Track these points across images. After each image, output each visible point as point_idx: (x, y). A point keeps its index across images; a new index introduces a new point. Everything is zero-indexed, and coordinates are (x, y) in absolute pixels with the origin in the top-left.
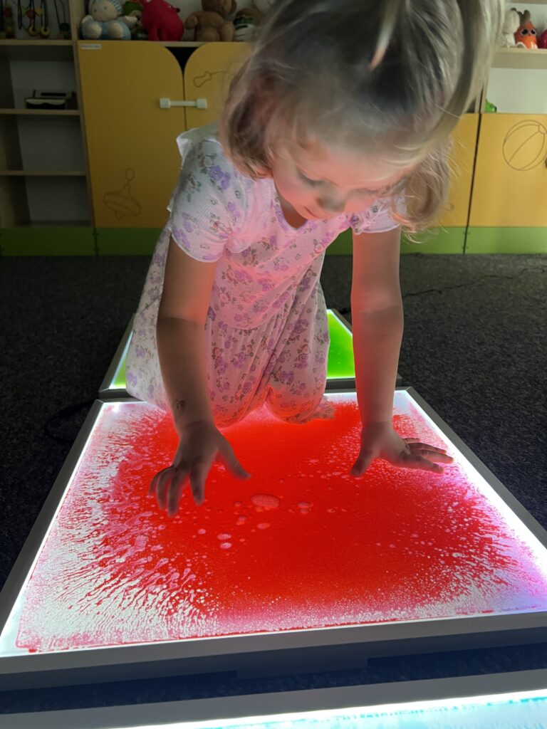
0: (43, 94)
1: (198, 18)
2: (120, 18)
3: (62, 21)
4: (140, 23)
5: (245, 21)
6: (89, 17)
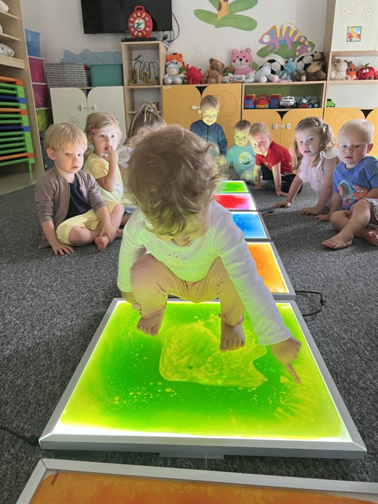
1: (208, 73)
2: (178, 75)
5: (228, 72)
6: (167, 75)
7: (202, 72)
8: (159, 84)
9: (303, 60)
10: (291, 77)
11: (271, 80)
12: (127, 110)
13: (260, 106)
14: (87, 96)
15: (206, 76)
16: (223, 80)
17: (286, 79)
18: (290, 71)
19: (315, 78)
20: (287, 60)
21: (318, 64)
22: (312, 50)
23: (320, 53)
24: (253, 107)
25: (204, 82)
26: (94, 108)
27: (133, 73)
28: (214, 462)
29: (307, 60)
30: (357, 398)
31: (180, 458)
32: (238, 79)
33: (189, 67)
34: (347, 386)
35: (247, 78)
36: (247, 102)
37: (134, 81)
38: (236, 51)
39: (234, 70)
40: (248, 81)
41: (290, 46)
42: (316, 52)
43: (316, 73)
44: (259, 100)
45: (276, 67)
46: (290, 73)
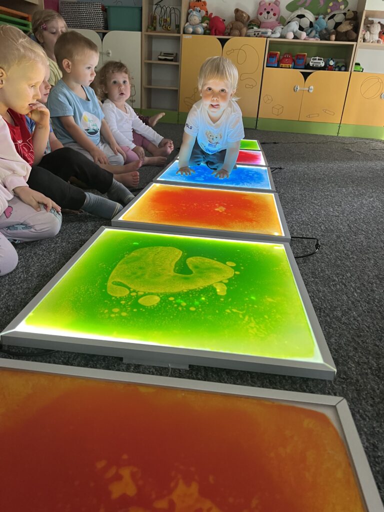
0: (164, 54)
1: (232, 24)
2: (200, 24)
3: (177, 24)
4: (208, 26)
5: (253, 25)
6: (188, 23)
7: (226, 23)
8: (179, 33)
9: (334, 18)
10: (319, 36)
11: (299, 37)
12: (143, 59)
13: (284, 65)
14: (102, 40)
15: (229, 27)
16: (247, 33)
17: (314, 37)
18: (319, 29)
19: (345, 38)
20: (317, 17)
21: (350, 24)
22: (345, 8)
23: (353, 12)
24: (276, 66)
25: (227, 34)
26: (109, 53)
27: (153, 19)
28: (178, 371)
29: (338, 18)
30: (337, 331)
31: (144, 366)
32: (263, 33)
33: (213, 16)
34: (329, 320)
35: (272, 33)
36: (271, 59)
37: (153, 28)
38: (263, 3)
39: (260, 22)
40: (274, 36)
41: (322, 2)
42: (349, 10)
43: (346, 32)
44: (284, 58)
45: (305, 22)
46: (319, 31)
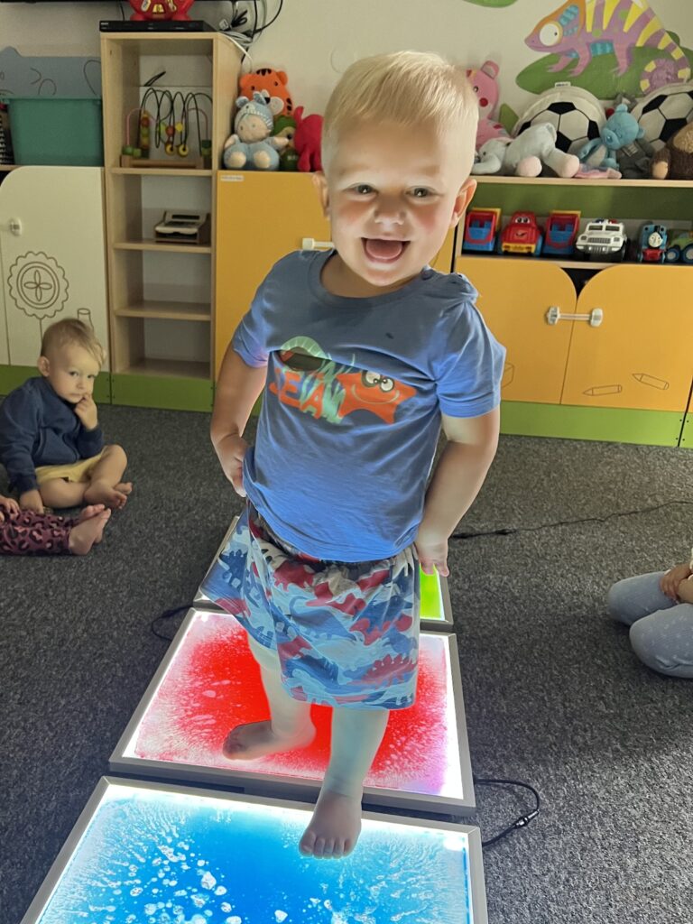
2: (269, 140)
3: (203, 138)
4: (292, 143)
9: (661, 107)
12: (112, 238)
13: (512, 248)
17: (602, 167)
18: (617, 143)
26: (16, 227)
27: (137, 125)
29: (674, 108)
33: (304, 116)
36: (474, 230)
37: (138, 152)
41: (623, 62)
44: (512, 226)
45: (575, 125)
46: (617, 147)
